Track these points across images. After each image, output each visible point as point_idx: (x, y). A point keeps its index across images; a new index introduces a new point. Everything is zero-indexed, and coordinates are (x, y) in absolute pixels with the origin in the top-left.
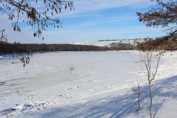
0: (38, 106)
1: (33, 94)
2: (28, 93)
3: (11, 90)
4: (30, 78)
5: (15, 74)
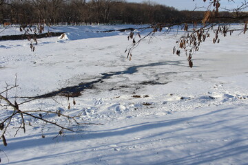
0: (243, 99)
3: (191, 73)
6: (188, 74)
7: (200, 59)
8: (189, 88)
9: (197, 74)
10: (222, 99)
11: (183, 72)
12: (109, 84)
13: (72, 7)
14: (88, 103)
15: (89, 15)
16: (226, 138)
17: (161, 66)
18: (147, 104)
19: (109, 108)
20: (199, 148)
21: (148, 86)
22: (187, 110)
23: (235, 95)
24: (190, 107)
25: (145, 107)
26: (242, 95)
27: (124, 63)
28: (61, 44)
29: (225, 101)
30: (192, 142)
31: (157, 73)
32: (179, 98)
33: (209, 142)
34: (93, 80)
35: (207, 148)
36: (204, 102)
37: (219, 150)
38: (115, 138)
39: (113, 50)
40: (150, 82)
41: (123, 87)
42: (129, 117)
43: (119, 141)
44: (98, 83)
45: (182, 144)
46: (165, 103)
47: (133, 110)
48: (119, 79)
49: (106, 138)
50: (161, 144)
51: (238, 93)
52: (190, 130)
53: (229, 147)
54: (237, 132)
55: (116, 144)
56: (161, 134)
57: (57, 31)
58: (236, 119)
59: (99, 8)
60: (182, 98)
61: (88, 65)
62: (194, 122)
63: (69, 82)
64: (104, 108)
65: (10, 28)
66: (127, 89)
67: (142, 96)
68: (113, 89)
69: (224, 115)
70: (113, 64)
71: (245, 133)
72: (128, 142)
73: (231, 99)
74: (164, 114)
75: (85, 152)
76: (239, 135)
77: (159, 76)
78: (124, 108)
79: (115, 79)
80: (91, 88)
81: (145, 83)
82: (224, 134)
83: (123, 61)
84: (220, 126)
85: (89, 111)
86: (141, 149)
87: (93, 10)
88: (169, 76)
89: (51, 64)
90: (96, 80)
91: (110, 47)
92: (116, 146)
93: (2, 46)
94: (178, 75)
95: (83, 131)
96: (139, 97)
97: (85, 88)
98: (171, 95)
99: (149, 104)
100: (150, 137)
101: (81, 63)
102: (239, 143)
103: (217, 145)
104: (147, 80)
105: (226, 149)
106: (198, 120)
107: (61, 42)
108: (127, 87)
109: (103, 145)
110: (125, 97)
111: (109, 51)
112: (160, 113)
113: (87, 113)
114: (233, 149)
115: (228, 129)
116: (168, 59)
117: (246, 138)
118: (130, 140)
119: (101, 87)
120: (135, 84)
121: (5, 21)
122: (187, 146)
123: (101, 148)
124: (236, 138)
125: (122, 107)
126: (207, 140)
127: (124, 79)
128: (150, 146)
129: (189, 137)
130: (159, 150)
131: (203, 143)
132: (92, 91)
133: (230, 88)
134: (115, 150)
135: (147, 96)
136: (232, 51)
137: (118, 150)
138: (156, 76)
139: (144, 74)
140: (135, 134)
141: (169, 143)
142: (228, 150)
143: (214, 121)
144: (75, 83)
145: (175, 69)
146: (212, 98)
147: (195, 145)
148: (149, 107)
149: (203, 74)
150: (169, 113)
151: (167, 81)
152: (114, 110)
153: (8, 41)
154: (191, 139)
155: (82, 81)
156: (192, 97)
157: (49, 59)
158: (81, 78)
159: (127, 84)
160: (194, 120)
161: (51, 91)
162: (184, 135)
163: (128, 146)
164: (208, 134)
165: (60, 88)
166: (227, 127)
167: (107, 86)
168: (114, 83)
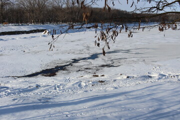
0: (173, 77)
1: (160, 64)
2: (154, 63)
3: (137, 59)
4: (153, 49)
5: (138, 43)
6: (135, 59)
7: (144, 48)
8: (135, 69)
9: (142, 59)
10: (157, 78)
11: (131, 58)
12: (77, 67)
13: (53, 11)
14: (60, 81)
15: (64, 17)
16: (151, 107)
17: (115, 54)
18: (102, 82)
19: (73, 85)
20: (129, 115)
21: (106, 68)
22: (130, 86)
23: (167, 75)
24: (133, 84)
25: (100, 83)
26: (172, 74)
27: (88, 52)
28: (44, 38)
29: (159, 79)
30: (125, 110)
31: (112, 59)
32: (125, 77)
33: (138, 110)
34: (65, 64)
35: (135, 115)
36: (144, 80)
37: (144, 116)
38: (69, 108)
39: (82, 42)
40: (107, 66)
41: (87, 69)
42: (86, 91)
43: (71, 110)
44: (69, 66)
45: (117, 112)
46: (115, 81)
47: (91, 86)
48: (85, 63)
49: (63, 107)
50: (102, 111)
51: (170, 73)
52: (126, 101)
53: (152, 114)
54: (160, 103)
55: (69, 112)
56: (103, 104)
57: (41, 28)
58: (162, 92)
59: (72, 12)
60: (128, 77)
61: (63, 53)
62: (130, 95)
63: (48, 65)
64: (70, 85)
65: (7, 26)
66: (90, 71)
67: (99, 75)
68: (79, 71)
69: (154, 90)
70: (81, 52)
71: (166, 104)
72: (78, 110)
73: (164, 77)
74: (112, 89)
75: (44, 118)
76: (161, 105)
77: (114, 61)
78: (85, 84)
79: (81, 63)
80: (64, 70)
81: (103, 66)
82: (150, 104)
83: (88, 50)
84: (149, 98)
85: (58, 87)
86: (86, 116)
87: (68, 13)
88: (121, 61)
89: (36, 53)
90: (68, 64)
91: (79, 40)
92: (68, 113)
93: (1, 40)
94: (127, 60)
95: (49, 102)
96: (98, 76)
97: (59, 70)
98: (121, 75)
99: (103, 82)
100: (95, 106)
101: (57, 52)
102: (160, 111)
103: (143, 113)
104: (105, 64)
105: (149, 115)
106: (134, 93)
107: (44, 36)
108: (90, 69)
109: (59, 112)
110: (87, 76)
111: (78, 43)
112: (109, 89)
113: (57, 88)
114: (154, 116)
115: (153, 100)
116: (121, 49)
117: (165, 107)
118: (80, 108)
119: (71, 69)
120: (96, 67)
121: (4, 21)
122: (120, 113)
123: (56, 115)
124: (159, 107)
125: (83, 84)
126: (136, 109)
127: (88, 63)
128: (93, 113)
129: (123, 106)
130: (99, 116)
131: (133, 111)
132: (64, 72)
133: (165, 69)
134: (67, 116)
135: (103, 76)
136: (168, 42)
137: (69, 116)
138: (112, 61)
139: (103, 59)
140: (85, 104)
141: (108, 111)
142: (150, 116)
143: (145, 94)
144: (53, 66)
145: (126, 55)
146: (150, 77)
147: (126, 112)
148: (103, 83)
149: (146, 59)
150: (116, 88)
151: (119, 64)
152: (77, 86)
153: (5, 36)
154: (125, 108)
155: (58, 65)
156: (135, 76)
157: (35, 49)
158: (57, 62)
159: (90, 66)
160: (131, 94)
161: (34, 72)
162: (120, 105)
163: (77, 113)
164: (138, 104)
165: (41, 70)
166: (154, 99)
167: (76, 68)
168: (81, 66)
